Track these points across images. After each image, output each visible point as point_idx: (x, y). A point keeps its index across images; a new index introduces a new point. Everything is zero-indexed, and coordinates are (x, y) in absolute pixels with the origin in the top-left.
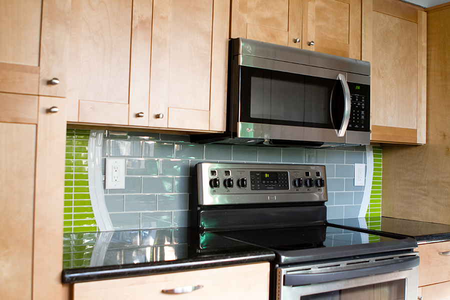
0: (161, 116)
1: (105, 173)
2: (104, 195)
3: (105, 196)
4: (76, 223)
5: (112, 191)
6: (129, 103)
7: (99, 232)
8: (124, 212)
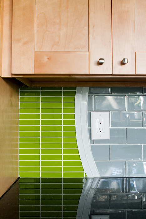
0: (126, 61)
1: (90, 125)
2: (90, 144)
3: (91, 146)
4: (65, 169)
5: (97, 141)
6: (89, 51)
7: (87, 178)
8: (110, 161)
